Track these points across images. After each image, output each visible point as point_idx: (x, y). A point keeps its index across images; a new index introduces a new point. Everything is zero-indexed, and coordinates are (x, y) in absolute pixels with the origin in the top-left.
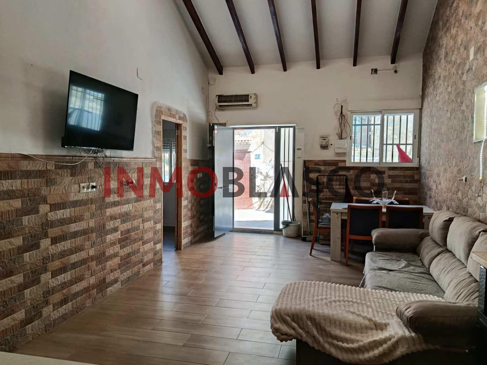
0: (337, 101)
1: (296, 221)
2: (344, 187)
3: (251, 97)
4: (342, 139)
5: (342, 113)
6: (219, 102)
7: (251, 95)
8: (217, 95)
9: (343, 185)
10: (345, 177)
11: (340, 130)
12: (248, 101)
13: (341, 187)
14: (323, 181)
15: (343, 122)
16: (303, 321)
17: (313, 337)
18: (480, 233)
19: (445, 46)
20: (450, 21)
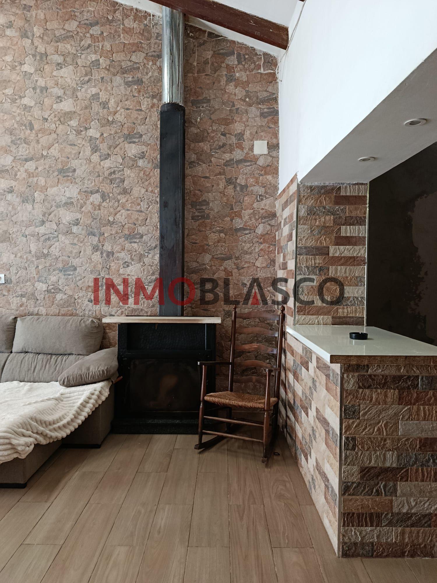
16: (30, 425)
17: (41, 434)
18: (15, 319)
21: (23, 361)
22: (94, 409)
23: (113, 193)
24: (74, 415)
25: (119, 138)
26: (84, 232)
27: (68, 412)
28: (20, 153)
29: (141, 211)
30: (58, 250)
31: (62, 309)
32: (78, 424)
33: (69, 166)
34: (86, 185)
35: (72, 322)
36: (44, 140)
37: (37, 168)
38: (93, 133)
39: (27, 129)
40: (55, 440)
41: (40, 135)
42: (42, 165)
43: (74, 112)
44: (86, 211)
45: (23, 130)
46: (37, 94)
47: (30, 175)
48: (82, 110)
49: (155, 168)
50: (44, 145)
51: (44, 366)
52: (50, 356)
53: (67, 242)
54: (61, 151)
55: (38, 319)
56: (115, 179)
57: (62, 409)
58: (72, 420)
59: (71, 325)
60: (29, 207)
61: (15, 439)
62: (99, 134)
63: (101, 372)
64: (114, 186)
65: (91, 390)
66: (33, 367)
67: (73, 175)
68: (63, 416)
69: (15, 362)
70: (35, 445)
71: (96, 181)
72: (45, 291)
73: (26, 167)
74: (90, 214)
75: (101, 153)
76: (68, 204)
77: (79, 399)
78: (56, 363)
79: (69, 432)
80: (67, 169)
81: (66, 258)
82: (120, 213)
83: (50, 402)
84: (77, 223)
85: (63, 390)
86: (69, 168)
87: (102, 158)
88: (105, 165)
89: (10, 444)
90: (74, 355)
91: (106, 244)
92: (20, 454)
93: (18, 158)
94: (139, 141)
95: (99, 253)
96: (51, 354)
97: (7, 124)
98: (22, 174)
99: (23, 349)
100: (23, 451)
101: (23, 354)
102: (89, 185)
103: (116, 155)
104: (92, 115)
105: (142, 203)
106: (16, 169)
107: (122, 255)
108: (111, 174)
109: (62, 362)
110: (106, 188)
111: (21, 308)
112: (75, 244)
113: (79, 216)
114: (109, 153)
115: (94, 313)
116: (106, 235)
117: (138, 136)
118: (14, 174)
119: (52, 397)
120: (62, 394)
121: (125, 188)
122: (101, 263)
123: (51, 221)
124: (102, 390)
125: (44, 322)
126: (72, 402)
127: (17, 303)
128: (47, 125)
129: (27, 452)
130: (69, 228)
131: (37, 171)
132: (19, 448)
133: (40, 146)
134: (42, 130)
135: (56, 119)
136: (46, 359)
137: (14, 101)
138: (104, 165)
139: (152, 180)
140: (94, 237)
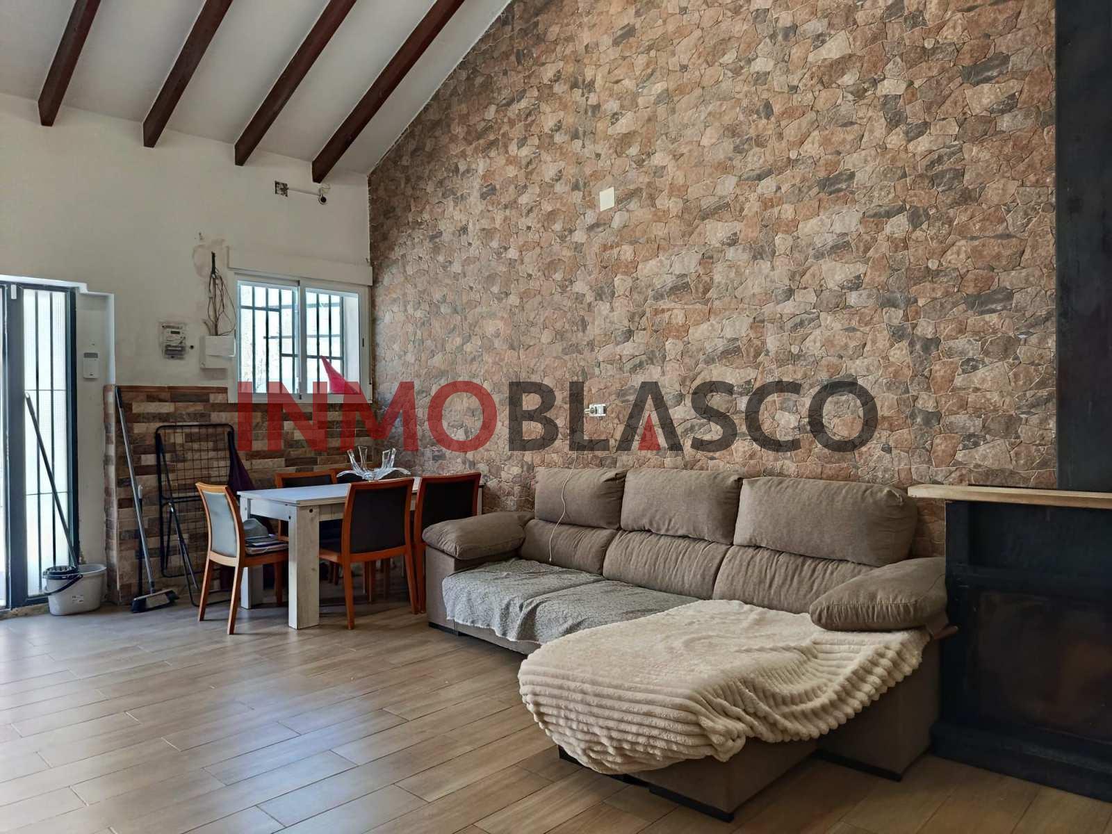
0: (201, 240)
2: (228, 453)
4: (217, 334)
5: (213, 271)
10: (228, 429)
11: (211, 313)
13: (221, 454)
14: (172, 441)
15: (218, 292)
16: (741, 694)
17: (764, 719)
18: (739, 481)
19: (481, 172)
20: (502, 132)
21: (752, 564)
22: (884, 690)
23: (936, 207)
24: (837, 693)
25: (951, 80)
26: (871, 302)
27: (826, 685)
28: (750, 166)
29: (1009, 236)
30: (818, 344)
31: (828, 465)
32: (847, 715)
33: (841, 168)
34: (876, 202)
35: (847, 492)
36: (792, 130)
37: (779, 188)
38: (891, 86)
39: (761, 118)
40: (795, 739)
41: (783, 123)
42: (788, 180)
43: (850, 56)
44: (877, 256)
45: (754, 121)
46: (777, 44)
47: (767, 204)
48: (866, 46)
49: (1044, 124)
50: (791, 139)
51: (789, 578)
52: (801, 559)
53: (837, 326)
54: (826, 142)
55: (780, 483)
56: (943, 173)
57: (814, 675)
58: (833, 704)
59: (844, 498)
60: (765, 266)
61: (708, 718)
62: (904, 86)
63: (902, 609)
64: (940, 189)
65: (877, 646)
67: (848, 186)
68: (813, 690)
69: (737, 562)
70: (748, 738)
71: (899, 188)
72: (795, 428)
73: (759, 190)
74: (885, 261)
75: (909, 124)
76: (840, 248)
77: (851, 659)
78: (812, 575)
79: (824, 727)
80: (836, 177)
81: (834, 360)
82: (955, 248)
83: (788, 655)
84: (856, 284)
85: (818, 633)
86: (841, 174)
87: (912, 134)
88: (919, 148)
89: (698, 725)
90: (849, 564)
91: (922, 322)
92: (716, 750)
93: (745, 176)
94: (1001, 73)
95: (905, 343)
96: (805, 557)
97: (727, 119)
98: (752, 207)
99: (751, 539)
100: (722, 745)
101: (751, 550)
102: (884, 199)
103: (944, 119)
104: (887, 49)
105: (1009, 217)
106: (742, 199)
107: (961, 343)
108: (932, 164)
109: (825, 574)
110: (921, 197)
111: (752, 462)
112: (854, 330)
113: (861, 268)
114: (927, 120)
115: (896, 475)
116: (921, 302)
117: (997, 62)
118: (738, 209)
119: (793, 645)
120: (815, 643)
121: (967, 188)
122: (911, 365)
123: (805, 288)
124: (905, 650)
125: (790, 490)
126: (834, 663)
127: (744, 452)
128: (797, 98)
129: (729, 751)
130: (841, 296)
131: (778, 194)
132: (715, 739)
133: (784, 143)
134: (789, 113)
135: (815, 80)
136: (794, 566)
137: (737, 72)
138: (916, 147)
139: (1036, 157)
140: (893, 309)
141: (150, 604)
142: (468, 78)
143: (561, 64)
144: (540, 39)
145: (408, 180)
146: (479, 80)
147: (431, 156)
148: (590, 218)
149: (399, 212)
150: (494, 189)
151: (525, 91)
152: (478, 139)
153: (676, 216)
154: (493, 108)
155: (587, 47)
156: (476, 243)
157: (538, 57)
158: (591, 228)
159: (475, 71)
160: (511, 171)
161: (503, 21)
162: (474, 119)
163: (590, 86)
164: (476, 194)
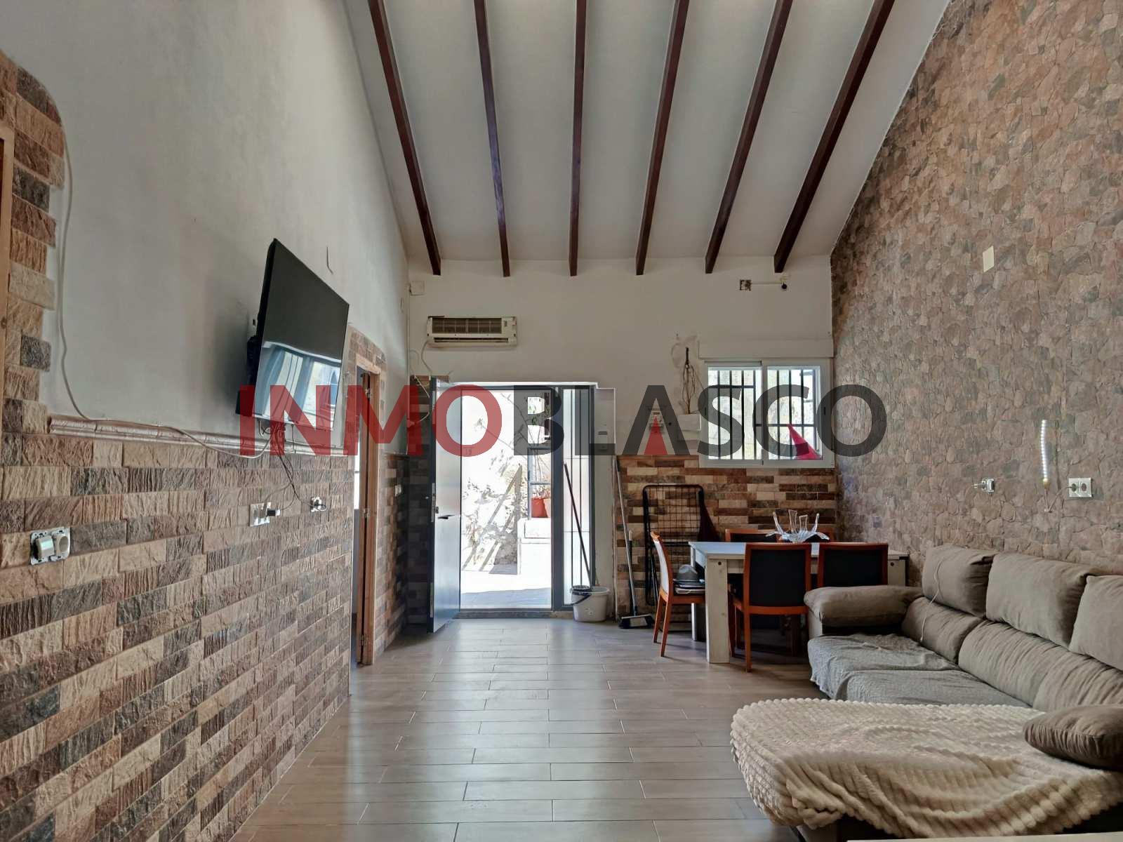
0: (678, 338)
1: (598, 585)
2: (699, 509)
3: (506, 323)
4: (689, 413)
5: (687, 362)
6: (435, 330)
7: (508, 320)
8: (429, 317)
9: (696, 506)
10: (699, 490)
11: (685, 396)
12: (499, 330)
13: (693, 509)
14: (655, 497)
15: (690, 379)
16: (853, 777)
17: (877, 807)
18: (1084, 579)
19: (900, 243)
20: (913, 201)
21: (1073, 674)
28: (1106, 210)
39: (1113, 152)
45: (1107, 158)
65: (1056, 775)
66: (1083, 691)
83: (966, 763)
93: (1102, 221)
97: (1083, 160)
98: (1110, 255)
99: (1079, 647)
101: (1081, 659)
106: (1100, 247)
118: (1097, 259)
119: (982, 756)
120: (1013, 762)
127: (1113, 544)
137: (1090, 105)
141: (633, 623)
142: (890, 154)
143: (952, 126)
144: (936, 105)
145: (855, 255)
146: (897, 154)
147: (870, 231)
148: (976, 280)
149: (849, 287)
150: (909, 257)
151: (928, 158)
152: (898, 210)
153: (1044, 272)
154: (907, 178)
155: (969, 105)
156: (899, 312)
157: (936, 124)
158: (978, 291)
159: (894, 146)
160: (922, 239)
161: (912, 94)
162: (895, 192)
163: (973, 146)
164: (898, 264)
